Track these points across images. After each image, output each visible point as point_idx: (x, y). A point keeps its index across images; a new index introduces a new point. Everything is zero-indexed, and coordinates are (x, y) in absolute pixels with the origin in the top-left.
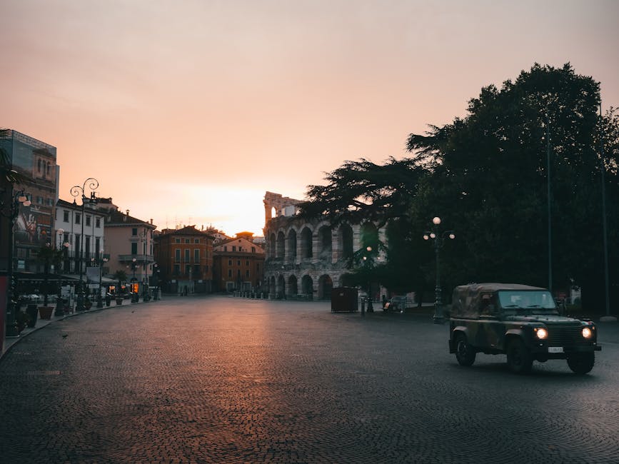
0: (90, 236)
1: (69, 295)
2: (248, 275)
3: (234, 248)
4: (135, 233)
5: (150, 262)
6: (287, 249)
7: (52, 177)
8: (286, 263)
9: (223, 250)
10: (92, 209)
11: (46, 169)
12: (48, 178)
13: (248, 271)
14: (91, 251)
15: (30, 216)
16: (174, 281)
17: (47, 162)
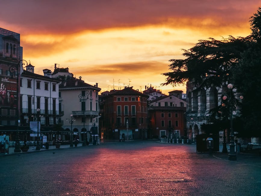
0: (48, 98)
1: (4, 141)
2: (177, 125)
3: (166, 103)
4: (83, 94)
5: (95, 116)
6: (199, 104)
7: (17, 56)
8: (199, 115)
9: (157, 105)
10: (49, 78)
11: (13, 50)
12: (15, 56)
13: (177, 122)
14: (49, 109)
15: (2, 84)
16: (116, 130)
17: (13, 45)
